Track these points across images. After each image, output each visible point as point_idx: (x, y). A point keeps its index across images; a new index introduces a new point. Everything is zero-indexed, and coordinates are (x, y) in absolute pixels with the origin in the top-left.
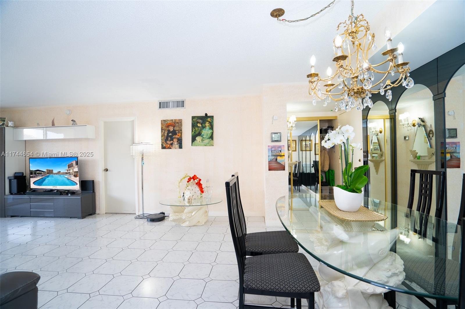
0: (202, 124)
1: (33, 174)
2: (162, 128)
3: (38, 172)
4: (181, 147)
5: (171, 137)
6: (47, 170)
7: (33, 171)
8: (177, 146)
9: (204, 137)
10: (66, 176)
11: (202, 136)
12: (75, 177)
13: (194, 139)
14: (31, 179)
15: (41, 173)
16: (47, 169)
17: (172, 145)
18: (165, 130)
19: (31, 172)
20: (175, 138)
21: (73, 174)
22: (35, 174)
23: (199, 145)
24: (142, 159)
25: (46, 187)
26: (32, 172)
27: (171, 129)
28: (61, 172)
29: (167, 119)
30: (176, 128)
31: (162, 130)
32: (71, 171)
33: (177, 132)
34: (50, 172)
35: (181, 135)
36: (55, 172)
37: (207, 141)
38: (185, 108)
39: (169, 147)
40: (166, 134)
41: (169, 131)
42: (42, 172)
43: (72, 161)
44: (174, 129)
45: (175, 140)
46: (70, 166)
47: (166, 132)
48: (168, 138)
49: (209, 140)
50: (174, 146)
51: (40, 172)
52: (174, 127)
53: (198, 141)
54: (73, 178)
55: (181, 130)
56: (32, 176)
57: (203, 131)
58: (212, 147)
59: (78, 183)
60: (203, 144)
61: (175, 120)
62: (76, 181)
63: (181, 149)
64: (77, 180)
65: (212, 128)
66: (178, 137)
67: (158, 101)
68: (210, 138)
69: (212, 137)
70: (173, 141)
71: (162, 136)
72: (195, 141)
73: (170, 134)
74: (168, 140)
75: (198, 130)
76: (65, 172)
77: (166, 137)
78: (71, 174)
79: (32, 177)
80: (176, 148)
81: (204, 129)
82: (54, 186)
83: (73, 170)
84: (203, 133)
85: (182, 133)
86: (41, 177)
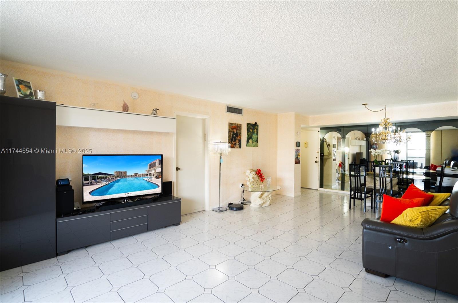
0: (252, 130)
1: (89, 180)
2: (229, 130)
3: (99, 176)
4: (240, 147)
5: (235, 138)
6: (117, 172)
7: (90, 175)
8: (238, 146)
9: (254, 140)
10: (145, 178)
11: (252, 140)
12: (156, 178)
13: (248, 142)
14: (84, 187)
15: (106, 178)
16: (115, 171)
17: (235, 145)
18: (231, 132)
19: (85, 177)
20: (237, 139)
21: (155, 175)
22: (94, 179)
23: (250, 146)
24: (221, 157)
25: (113, 196)
26: (89, 177)
27: (235, 131)
28: (139, 174)
29: (232, 123)
30: (238, 132)
31: (229, 131)
32: (153, 172)
33: (238, 134)
34: (121, 175)
35: (241, 137)
36: (130, 175)
37: (255, 143)
38: (243, 115)
39: (233, 147)
40: (232, 136)
41: (233, 132)
42: (108, 176)
43: (155, 160)
44: (236, 132)
45: (237, 141)
46: (152, 166)
47: (232, 134)
48: (233, 139)
49: (256, 142)
50: (236, 146)
51: (104, 176)
52: (237, 130)
53: (250, 143)
54: (154, 180)
55: (241, 133)
56: (88, 183)
57: (253, 135)
58: (257, 148)
59: (160, 185)
60: (252, 145)
61: (237, 124)
62: (157, 182)
63: (240, 149)
64: (159, 182)
65: (257, 134)
66: (239, 138)
67: (226, 105)
68: (256, 141)
69: (257, 141)
70: (236, 141)
71: (229, 137)
72: (249, 143)
73: (234, 136)
74: (233, 141)
75: (250, 134)
76: (145, 174)
77: (232, 138)
78: (153, 175)
79: (87, 185)
80: (237, 148)
81: (254, 134)
82: (126, 193)
83: (155, 170)
84: (253, 137)
85: (241, 135)
86: (104, 184)
